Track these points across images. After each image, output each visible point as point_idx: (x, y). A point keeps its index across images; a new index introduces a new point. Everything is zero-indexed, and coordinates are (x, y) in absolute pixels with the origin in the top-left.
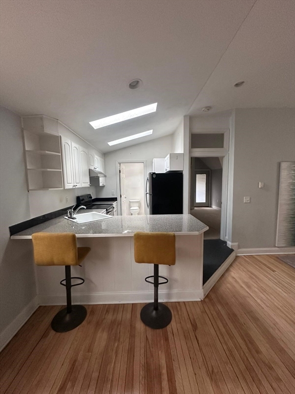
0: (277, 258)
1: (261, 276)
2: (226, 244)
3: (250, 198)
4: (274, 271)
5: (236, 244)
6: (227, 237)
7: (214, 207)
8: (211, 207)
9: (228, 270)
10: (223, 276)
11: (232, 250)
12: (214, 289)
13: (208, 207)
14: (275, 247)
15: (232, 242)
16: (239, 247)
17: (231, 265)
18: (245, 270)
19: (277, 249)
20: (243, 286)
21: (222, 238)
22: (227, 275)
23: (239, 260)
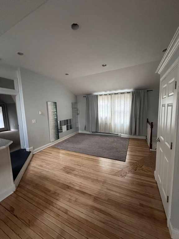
0: (52, 147)
1: (47, 158)
2: (26, 150)
3: (36, 120)
4: (51, 153)
5: (32, 147)
6: (26, 146)
7: (13, 130)
8: (9, 130)
9: (29, 164)
10: (27, 169)
11: (30, 152)
12: (22, 180)
13: (7, 130)
14: (51, 142)
15: (29, 147)
16: (34, 149)
17: (31, 161)
18: (39, 159)
19: (52, 143)
20: (39, 167)
21: (22, 148)
22: (29, 167)
23: (35, 156)
